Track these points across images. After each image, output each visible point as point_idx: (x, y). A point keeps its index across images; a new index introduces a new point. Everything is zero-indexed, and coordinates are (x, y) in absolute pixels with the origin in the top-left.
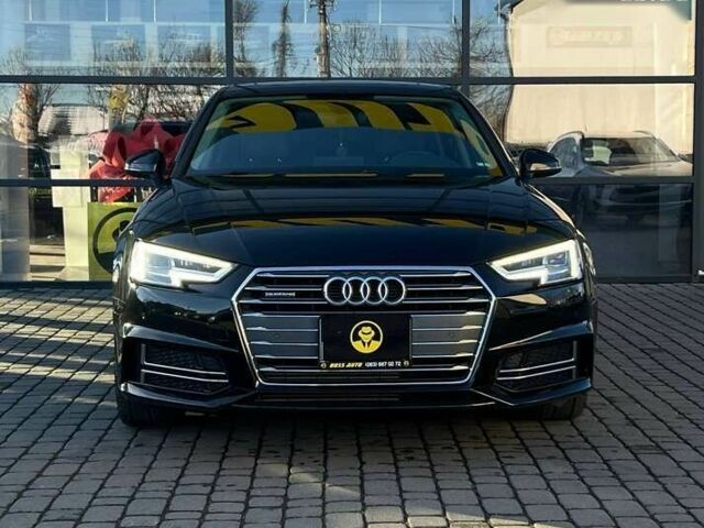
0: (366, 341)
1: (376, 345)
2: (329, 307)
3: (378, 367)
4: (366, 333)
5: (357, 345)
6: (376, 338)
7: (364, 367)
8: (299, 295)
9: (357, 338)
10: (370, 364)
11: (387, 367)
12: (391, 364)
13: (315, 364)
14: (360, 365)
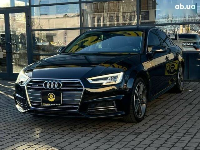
0: (51, 98)
1: (53, 99)
2: (44, 89)
3: (53, 105)
4: (51, 96)
5: (49, 99)
6: (54, 97)
7: (50, 105)
8: (39, 86)
9: (49, 97)
10: (51, 104)
11: (55, 105)
12: (56, 105)
13: (40, 103)
14: (49, 104)
